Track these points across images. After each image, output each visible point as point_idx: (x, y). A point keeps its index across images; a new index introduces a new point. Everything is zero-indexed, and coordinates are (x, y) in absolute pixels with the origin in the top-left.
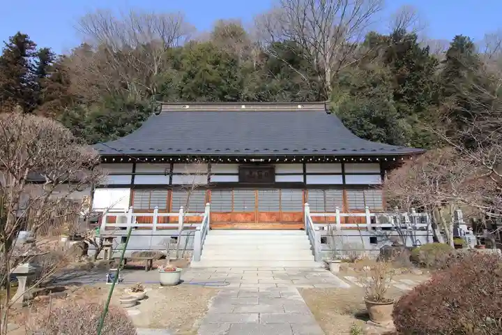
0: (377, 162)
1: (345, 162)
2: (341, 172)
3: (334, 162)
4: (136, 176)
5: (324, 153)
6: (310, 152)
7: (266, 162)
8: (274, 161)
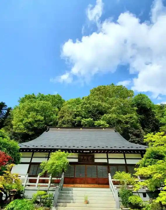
0: (139, 153)
1: (125, 153)
2: (124, 157)
3: (120, 153)
4: (33, 158)
5: (115, 148)
6: (109, 148)
7: (90, 152)
8: (93, 152)
